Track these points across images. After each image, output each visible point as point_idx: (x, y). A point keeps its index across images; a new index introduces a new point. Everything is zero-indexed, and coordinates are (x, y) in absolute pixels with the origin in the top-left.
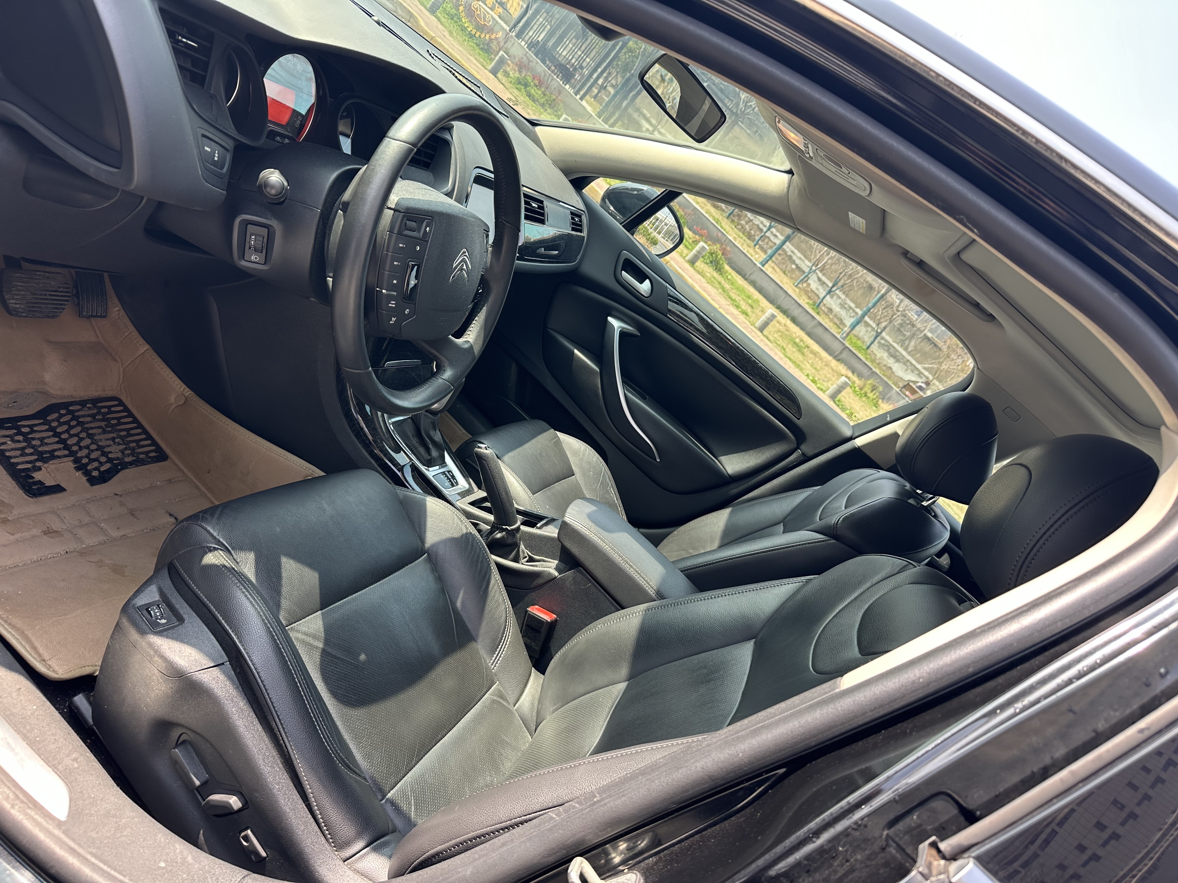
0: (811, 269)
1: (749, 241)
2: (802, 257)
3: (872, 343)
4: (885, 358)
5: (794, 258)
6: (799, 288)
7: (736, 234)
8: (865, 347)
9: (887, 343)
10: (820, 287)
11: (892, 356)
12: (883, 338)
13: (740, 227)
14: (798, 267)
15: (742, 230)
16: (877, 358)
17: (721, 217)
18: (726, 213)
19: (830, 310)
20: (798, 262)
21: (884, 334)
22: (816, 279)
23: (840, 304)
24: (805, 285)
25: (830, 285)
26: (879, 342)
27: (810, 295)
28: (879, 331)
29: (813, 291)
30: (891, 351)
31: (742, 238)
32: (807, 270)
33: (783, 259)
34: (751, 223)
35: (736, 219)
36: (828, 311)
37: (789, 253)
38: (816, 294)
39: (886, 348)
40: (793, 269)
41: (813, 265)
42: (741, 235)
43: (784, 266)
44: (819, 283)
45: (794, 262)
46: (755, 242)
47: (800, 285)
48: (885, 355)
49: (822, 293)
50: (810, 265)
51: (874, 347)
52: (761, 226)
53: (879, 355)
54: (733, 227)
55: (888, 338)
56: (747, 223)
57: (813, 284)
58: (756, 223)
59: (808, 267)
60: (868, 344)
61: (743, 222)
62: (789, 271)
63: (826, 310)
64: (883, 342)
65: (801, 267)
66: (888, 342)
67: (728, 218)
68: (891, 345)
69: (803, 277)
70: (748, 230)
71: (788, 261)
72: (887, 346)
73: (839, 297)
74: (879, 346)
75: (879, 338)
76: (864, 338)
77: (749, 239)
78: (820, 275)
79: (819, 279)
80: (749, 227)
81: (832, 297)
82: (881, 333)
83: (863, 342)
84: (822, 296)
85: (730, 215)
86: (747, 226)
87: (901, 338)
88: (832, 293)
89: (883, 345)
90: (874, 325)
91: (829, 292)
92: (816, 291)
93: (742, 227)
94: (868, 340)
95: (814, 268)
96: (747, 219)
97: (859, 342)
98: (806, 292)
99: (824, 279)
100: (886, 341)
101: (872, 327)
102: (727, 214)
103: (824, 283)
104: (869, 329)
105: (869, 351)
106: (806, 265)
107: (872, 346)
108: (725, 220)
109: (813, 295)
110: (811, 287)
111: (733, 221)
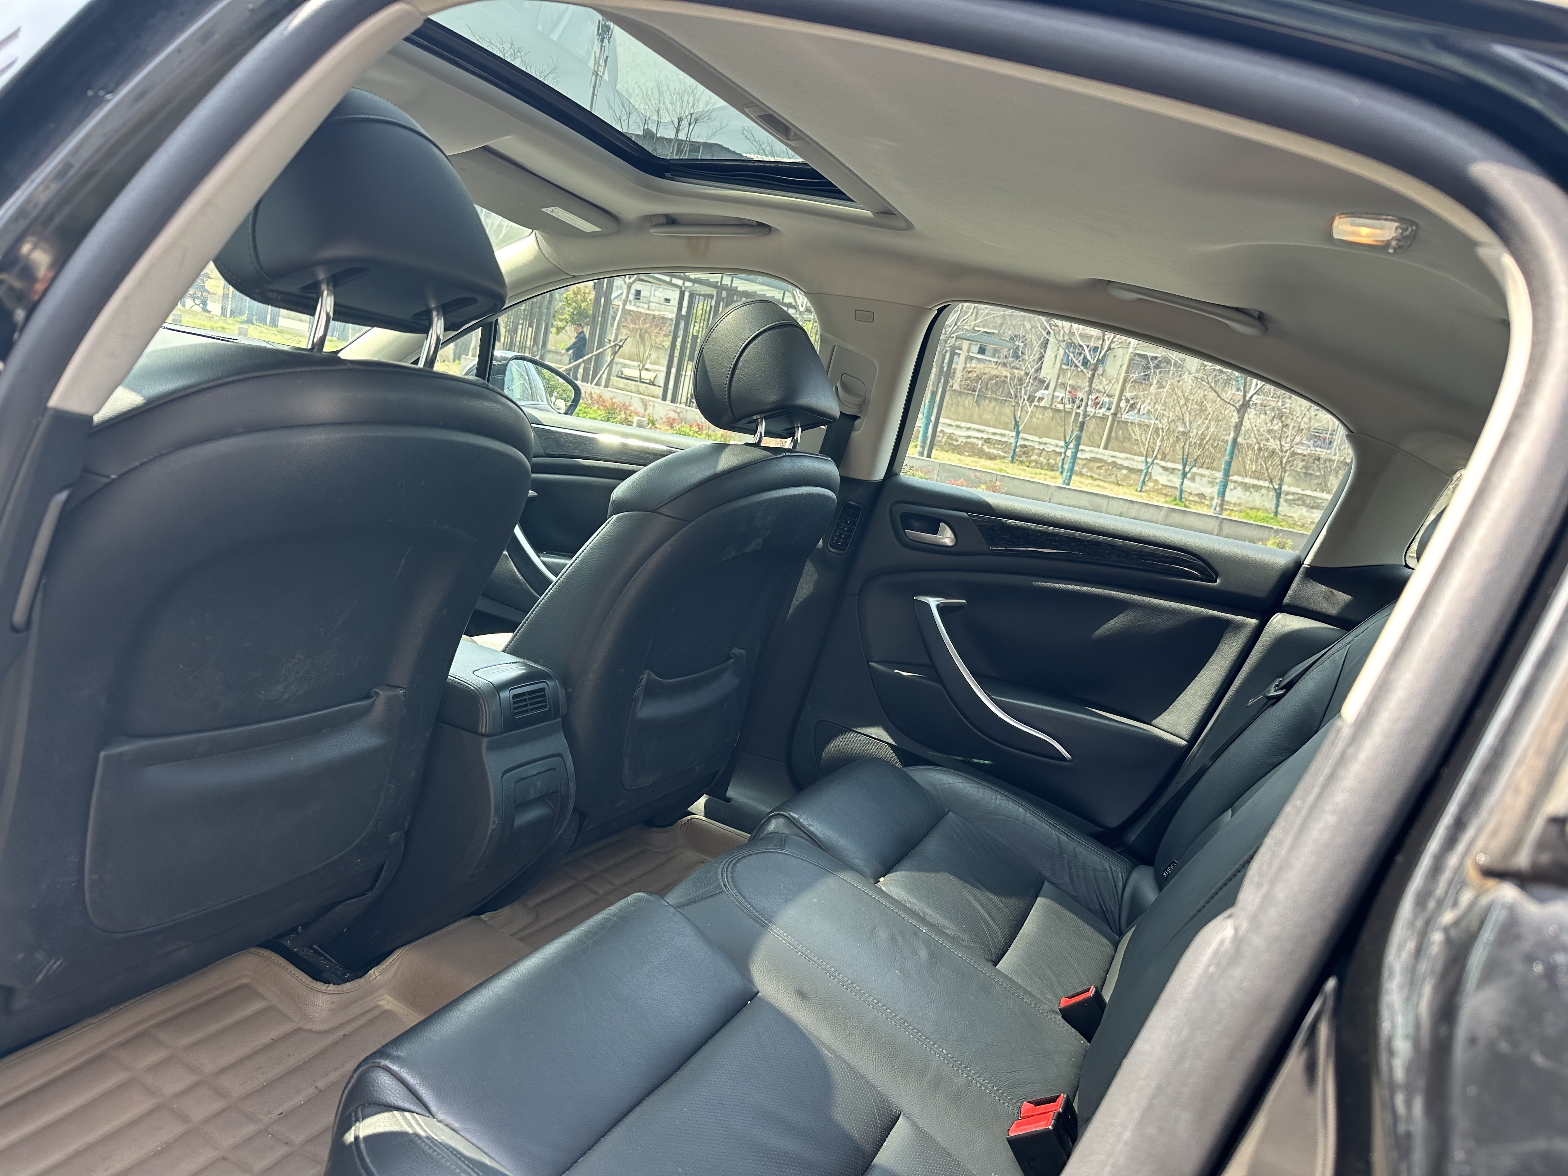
0: (1147, 463)
1: (1052, 473)
2: (1129, 456)
3: (1277, 505)
4: (1306, 514)
5: (1119, 461)
6: (1145, 492)
7: (1031, 473)
8: (1272, 515)
9: (1297, 497)
10: (1171, 477)
11: (1313, 508)
12: (1288, 493)
13: (1034, 464)
14: (1131, 470)
15: (1039, 466)
16: (1296, 519)
17: (1003, 465)
18: (1008, 457)
19: (1202, 496)
20: (1126, 463)
21: (1285, 488)
22: (1161, 471)
23: (1209, 482)
24: (1151, 484)
25: (1180, 467)
26: (1286, 501)
27: (1165, 492)
28: (1276, 487)
29: (1166, 486)
30: (1308, 502)
31: (1040, 474)
32: (1142, 467)
33: (1107, 470)
34: (1044, 453)
35: (1024, 458)
36: (1200, 498)
37: (1110, 460)
38: (1171, 487)
39: (1300, 502)
40: (1125, 475)
41: (1146, 457)
42: (1039, 471)
43: (1113, 477)
44: (1168, 473)
45: (1122, 467)
46: (1060, 470)
47: (1145, 488)
48: (1304, 511)
49: (1176, 481)
50: (1143, 459)
51: (1284, 508)
52: (1058, 450)
53: (1296, 516)
54: (1025, 468)
55: (1293, 489)
56: (1040, 455)
57: (1163, 478)
58: (1050, 450)
59: (1142, 462)
60: (1274, 510)
61: (1034, 457)
62: (1122, 480)
63: (1196, 499)
64: (1290, 497)
65: (1135, 467)
66: (1298, 494)
67: (1012, 462)
68: (1303, 495)
69: (1142, 477)
70: (1045, 461)
71: (1114, 469)
72: (1299, 499)
73: (1203, 476)
74: (1290, 505)
75: (1282, 495)
76: (1264, 506)
77: (1053, 470)
78: (1163, 463)
79: (1165, 469)
80: (1045, 458)
81: (1193, 479)
82: (1280, 488)
83: (1266, 511)
84: (1178, 486)
85: (1013, 457)
86: (1042, 459)
87: (1315, 482)
88: (1189, 475)
89: (1293, 500)
90: (1267, 484)
91: (1184, 475)
92: (1169, 484)
93: (1037, 463)
94: (1271, 506)
95: (1149, 460)
96: (1036, 451)
97: (1260, 513)
98: (1159, 492)
99: (1170, 465)
100: (1293, 494)
101: (1265, 487)
102: (1010, 459)
103: (1174, 469)
104: (1264, 491)
105: (1280, 517)
106: (1138, 462)
107: (1280, 509)
108: (1011, 465)
109: (1168, 489)
110: (1161, 483)
111: (1022, 462)
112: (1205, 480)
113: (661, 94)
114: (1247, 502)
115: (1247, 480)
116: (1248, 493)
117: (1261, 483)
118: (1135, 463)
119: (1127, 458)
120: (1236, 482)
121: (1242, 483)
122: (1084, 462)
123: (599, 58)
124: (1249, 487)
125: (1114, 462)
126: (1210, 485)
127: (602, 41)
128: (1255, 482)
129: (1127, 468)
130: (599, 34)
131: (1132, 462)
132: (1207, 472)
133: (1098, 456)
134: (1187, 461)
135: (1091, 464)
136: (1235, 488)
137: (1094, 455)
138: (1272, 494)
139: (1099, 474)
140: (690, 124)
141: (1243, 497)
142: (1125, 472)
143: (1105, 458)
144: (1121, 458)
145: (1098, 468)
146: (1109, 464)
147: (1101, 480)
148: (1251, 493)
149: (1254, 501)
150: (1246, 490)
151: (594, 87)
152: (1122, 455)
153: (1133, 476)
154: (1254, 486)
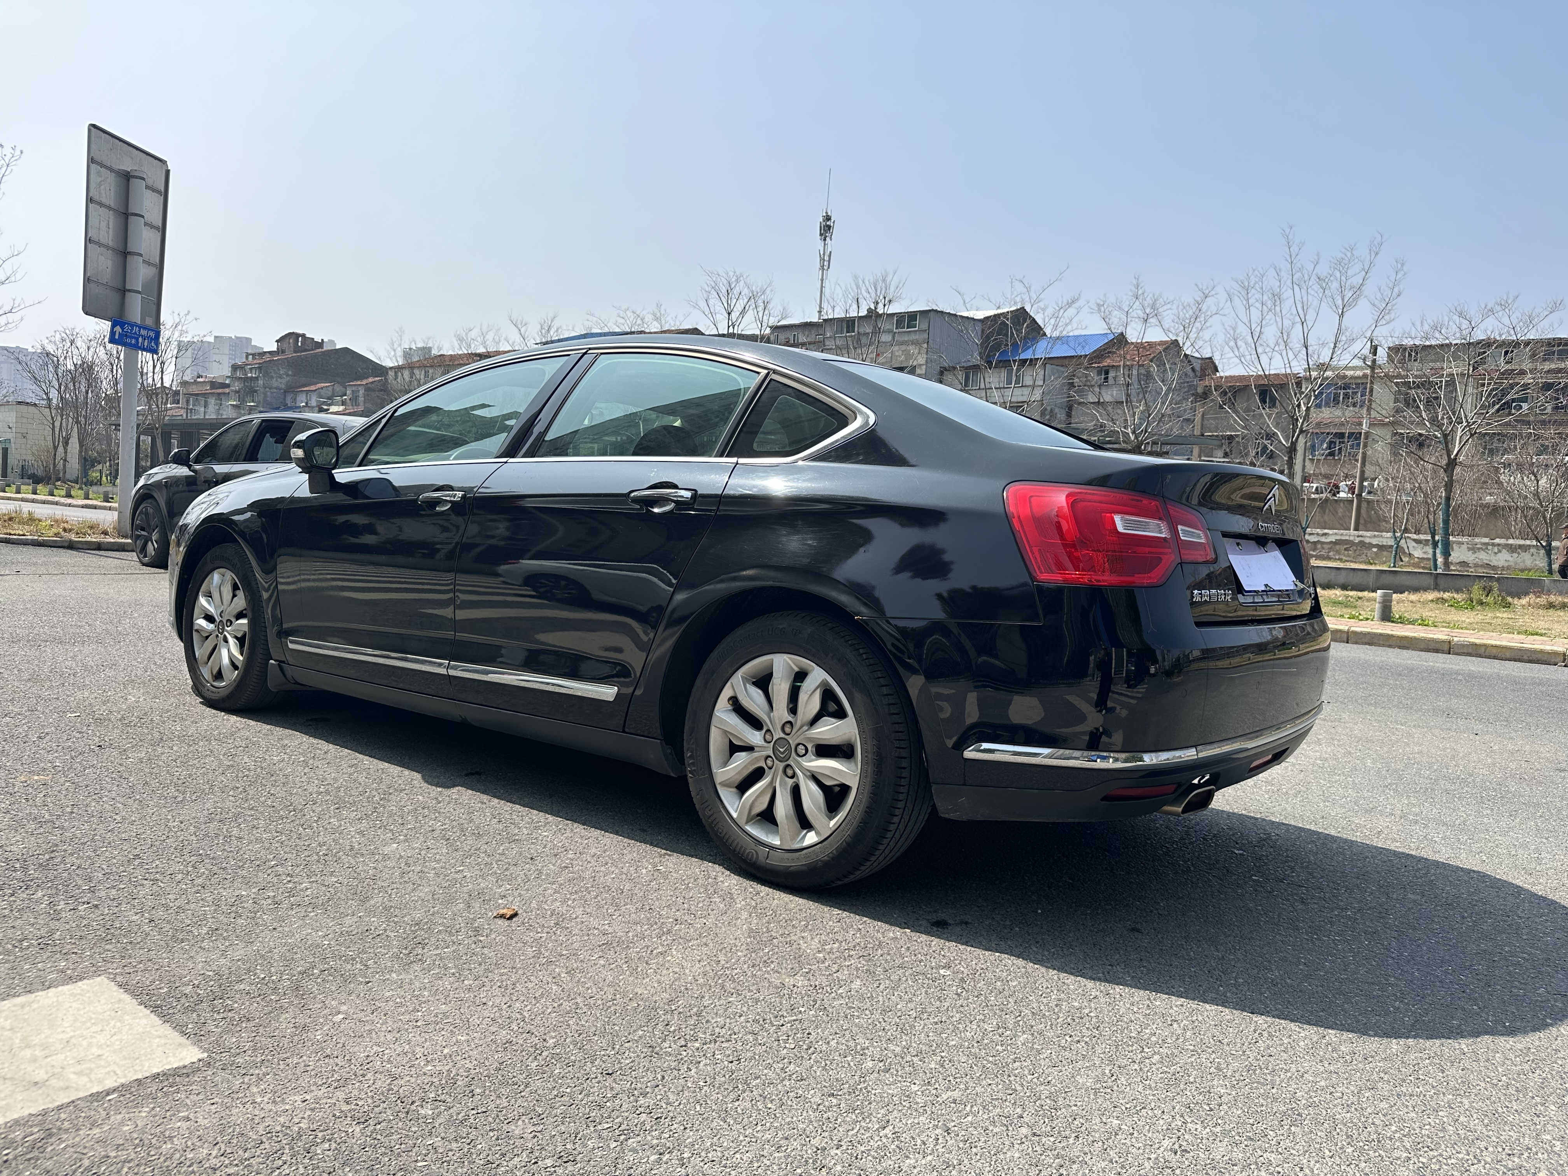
112: (1464, 547)
113: (858, 287)
114: (1516, 564)
115: (1511, 541)
116: (1515, 555)
117: (1528, 542)
118: (1384, 540)
119: (1375, 536)
120: (1499, 545)
121: (1507, 545)
122: (1330, 546)
123: (824, 254)
124: (1515, 548)
125: (1361, 542)
126: (1471, 552)
127: (825, 240)
128: (1522, 542)
129: (1376, 546)
130: (821, 235)
131: (1381, 539)
132: (1465, 539)
133: (1344, 538)
134: (1435, 530)
135: (1338, 547)
136: (1500, 551)
137: (1338, 537)
138: (1542, 552)
139: (1349, 556)
140: (884, 305)
141: (1510, 559)
142: (1375, 550)
143: (1352, 538)
144: (1368, 536)
145: (1345, 549)
146: (1356, 544)
147: (1352, 562)
148: (1519, 554)
149: (1524, 561)
150: (1513, 552)
151: (822, 280)
152: (1368, 534)
153: (1385, 553)
154: (1520, 546)
